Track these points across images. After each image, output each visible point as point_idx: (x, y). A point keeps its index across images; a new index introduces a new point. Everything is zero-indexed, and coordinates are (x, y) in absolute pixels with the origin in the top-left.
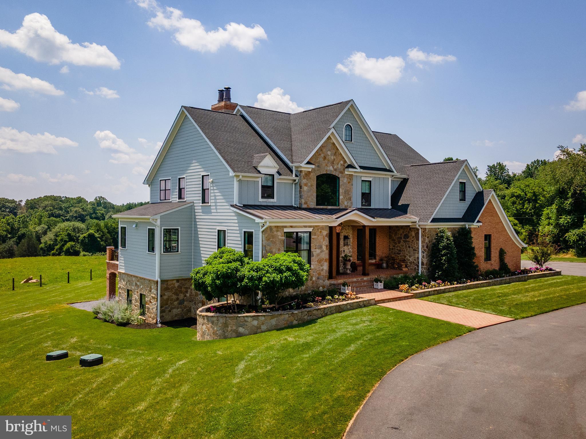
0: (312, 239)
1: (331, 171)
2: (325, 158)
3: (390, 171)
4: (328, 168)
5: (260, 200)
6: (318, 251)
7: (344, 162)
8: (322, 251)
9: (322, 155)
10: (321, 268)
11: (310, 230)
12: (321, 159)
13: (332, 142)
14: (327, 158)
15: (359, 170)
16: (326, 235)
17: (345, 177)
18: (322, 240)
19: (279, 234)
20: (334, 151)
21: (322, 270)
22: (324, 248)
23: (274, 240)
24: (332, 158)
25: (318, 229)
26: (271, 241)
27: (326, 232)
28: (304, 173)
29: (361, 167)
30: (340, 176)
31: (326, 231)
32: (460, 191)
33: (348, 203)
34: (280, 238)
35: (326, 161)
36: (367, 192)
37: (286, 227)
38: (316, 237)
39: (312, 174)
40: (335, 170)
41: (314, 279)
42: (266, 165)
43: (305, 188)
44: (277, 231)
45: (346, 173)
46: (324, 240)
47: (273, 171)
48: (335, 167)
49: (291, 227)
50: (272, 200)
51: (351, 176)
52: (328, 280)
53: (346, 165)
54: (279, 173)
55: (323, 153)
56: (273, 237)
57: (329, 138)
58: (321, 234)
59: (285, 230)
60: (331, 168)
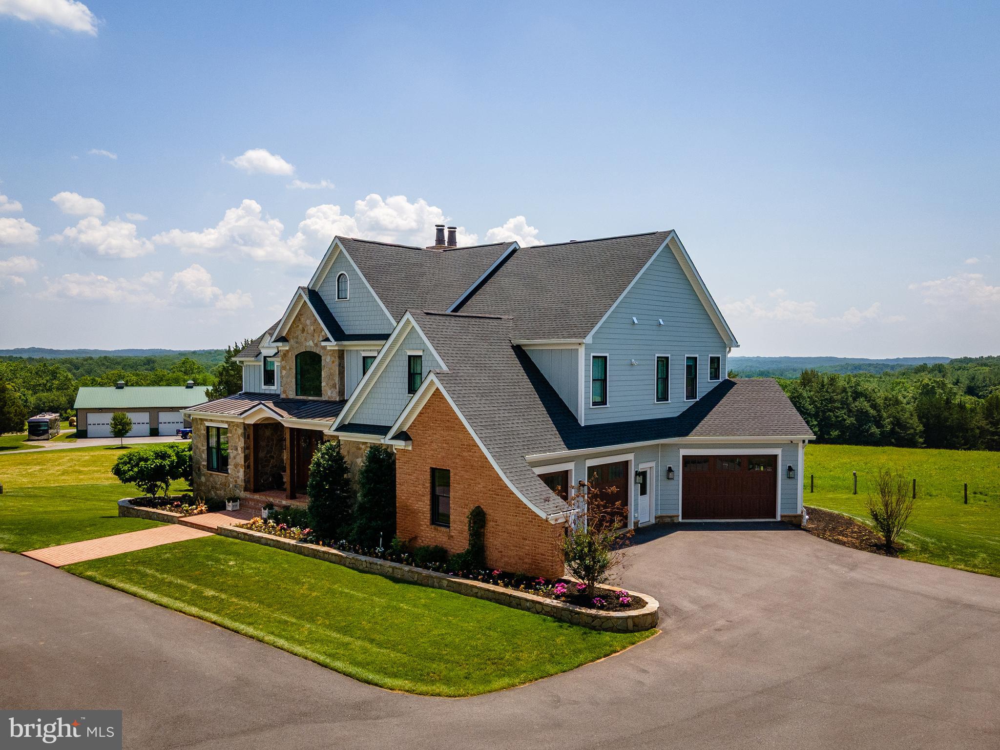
0: (229, 437)
2: (303, 331)
4: (308, 344)
5: (263, 387)
6: (235, 452)
8: (238, 454)
9: (301, 326)
10: (237, 474)
11: (226, 426)
12: (299, 333)
14: (306, 330)
15: (335, 342)
16: (241, 434)
17: (327, 355)
18: (237, 440)
19: (202, 427)
20: (313, 319)
21: (238, 477)
22: (239, 449)
23: (199, 433)
25: (234, 426)
26: (197, 434)
27: (240, 431)
28: (282, 353)
31: (241, 429)
32: (410, 374)
33: (331, 393)
34: (203, 431)
35: (305, 334)
37: (206, 420)
39: (290, 354)
41: (231, 486)
43: (284, 373)
44: (201, 424)
46: (239, 441)
47: (274, 352)
48: (316, 341)
49: (211, 420)
51: (335, 355)
52: (244, 491)
55: (301, 324)
56: (199, 430)
58: (236, 432)
59: (207, 424)
60: (311, 343)
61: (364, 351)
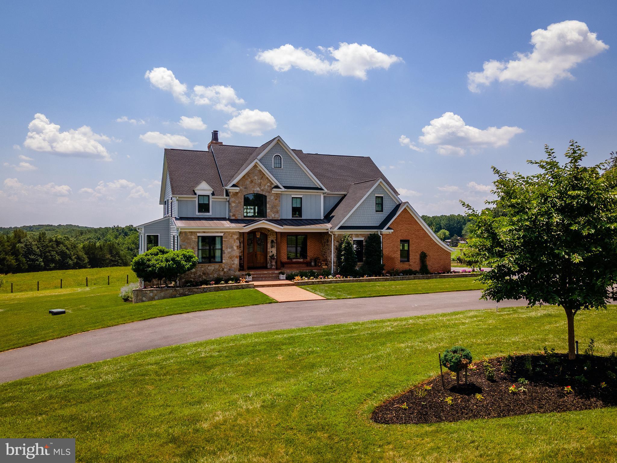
0: (223, 242)
1: (258, 191)
2: (252, 182)
3: (321, 189)
4: (255, 189)
5: (197, 213)
6: (229, 250)
7: (270, 184)
8: (233, 250)
9: (250, 180)
10: (232, 262)
11: (222, 234)
12: (248, 182)
13: (258, 169)
14: (254, 182)
15: (283, 189)
16: (237, 239)
17: (272, 196)
18: (233, 242)
19: (193, 237)
20: (261, 176)
21: (234, 264)
22: (235, 248)
23: (189, 241)
24: (259, 181)
25: (229, 234)
26: (186, 242)
27: (235, 237)
28: (232, 194)
29: (285, 187)
30: (267, 194)
31: (237, 235)
32: (376, 204)
33: (275, 215)
34: (194, 239)
35: (253, 184)
36: (299, 206)
37: (199, 232)
38: (227, 240)
39: (239, 194)
40: (263, 190)
41: (225, 270)
42: (202, 189)
43: (233, 205)
44: (191, 235)
45: (273, 192)
46: (234, 243)
47: (209, 193)
48: (262, 188)
49: (204, 232)
50: (207, 214)
51: (278, 196)
52: (239, 271)
53: (273, 186)
54: (213, 194)
55: (250, 178)
56: (188, 239)
57: (255, 166)
58: (232, 237)
59: (199, 234)
60: (258, 189)
61: (293, 194)
